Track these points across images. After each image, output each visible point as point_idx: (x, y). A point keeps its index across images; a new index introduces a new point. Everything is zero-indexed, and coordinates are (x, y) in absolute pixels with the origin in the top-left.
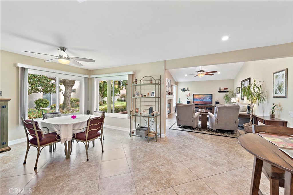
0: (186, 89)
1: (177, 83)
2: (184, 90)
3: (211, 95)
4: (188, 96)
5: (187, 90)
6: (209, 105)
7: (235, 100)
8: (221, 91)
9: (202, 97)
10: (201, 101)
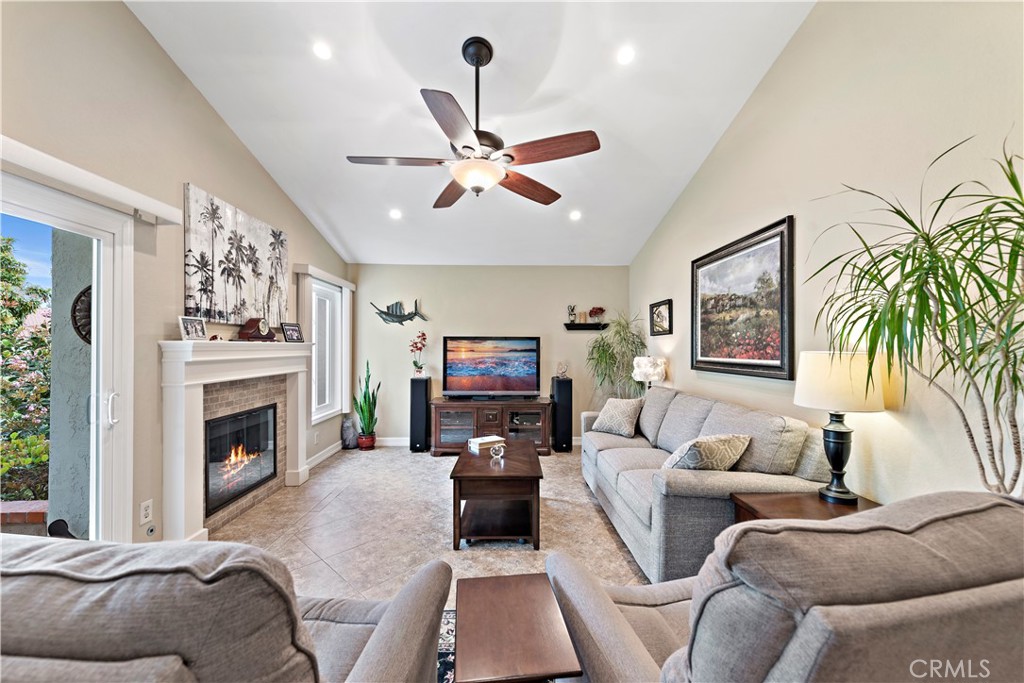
0: (408, 309)
1: (352, 273)
2: (394, 314)
3: (532, 345)
4: (416, 348)
5: (411, 317)
6: (526, 397)
7: (651, 370)
8: (577, 322)
9: (491, 355)
10: (483, 374)
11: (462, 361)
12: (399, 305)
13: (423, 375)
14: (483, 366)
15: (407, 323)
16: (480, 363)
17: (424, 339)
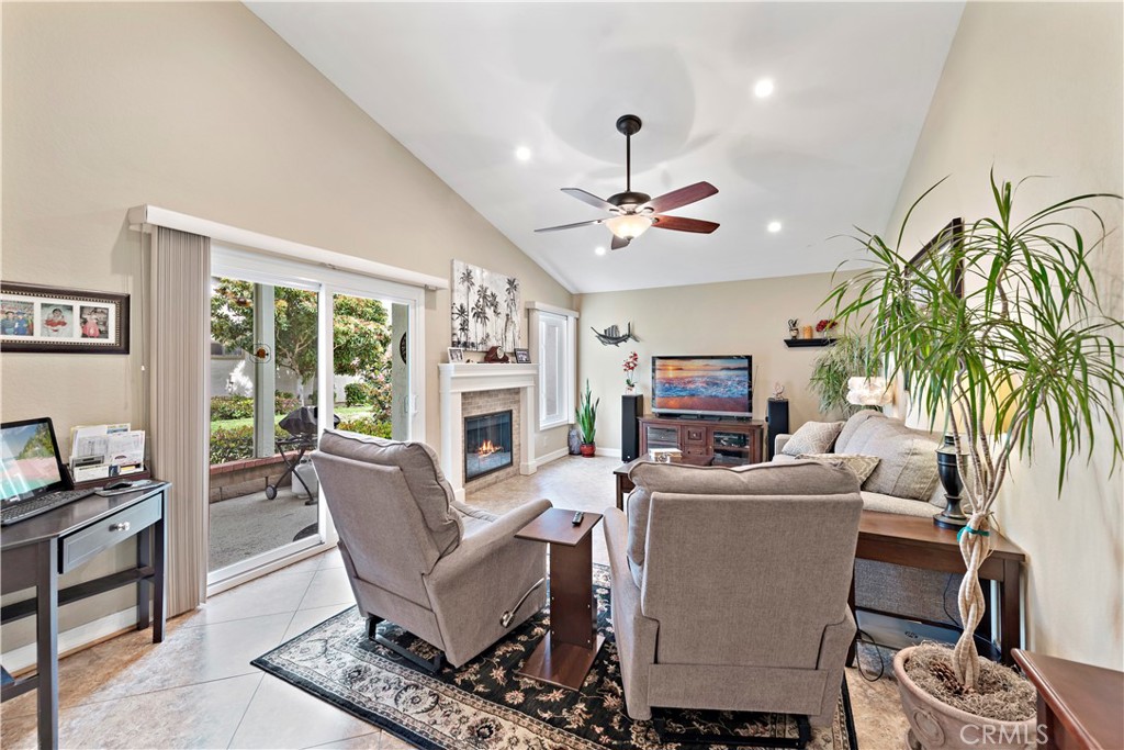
0: (623, 331)
1: (575, 302)
2: (611, 337)
3: (745, 363)
4: (629, 367)
5: (624, 339)
6: (738, 419)
7: (866, 393)
8: (801, 337)
9: (701, 373)
10: (693, 395)
11: (671, 381)
12: (615, 328)
13: (635, 392)
14: (693, 386)
15: (622, 344)
16: (689, 382)
17: (636, 359)
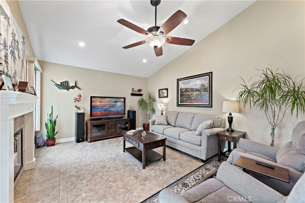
0: (71, 84)
2: (65, 86)
3: (123, 100)
5: (73, 88)
8: (134, 93)
9: (108, 103)
10: (105, 110)
11: (97, 106)
12: (67, 82)
13: (82, 111)
14: (105, 107)
16: (104, 106)
17: (81, 97)
